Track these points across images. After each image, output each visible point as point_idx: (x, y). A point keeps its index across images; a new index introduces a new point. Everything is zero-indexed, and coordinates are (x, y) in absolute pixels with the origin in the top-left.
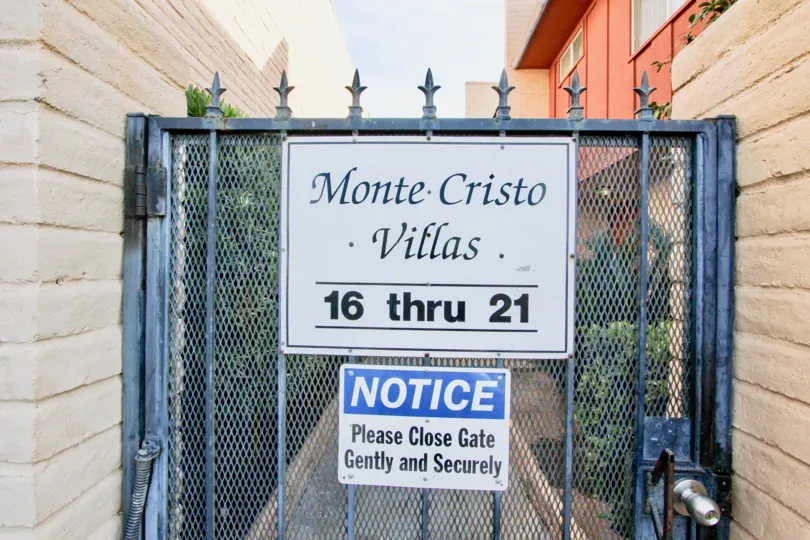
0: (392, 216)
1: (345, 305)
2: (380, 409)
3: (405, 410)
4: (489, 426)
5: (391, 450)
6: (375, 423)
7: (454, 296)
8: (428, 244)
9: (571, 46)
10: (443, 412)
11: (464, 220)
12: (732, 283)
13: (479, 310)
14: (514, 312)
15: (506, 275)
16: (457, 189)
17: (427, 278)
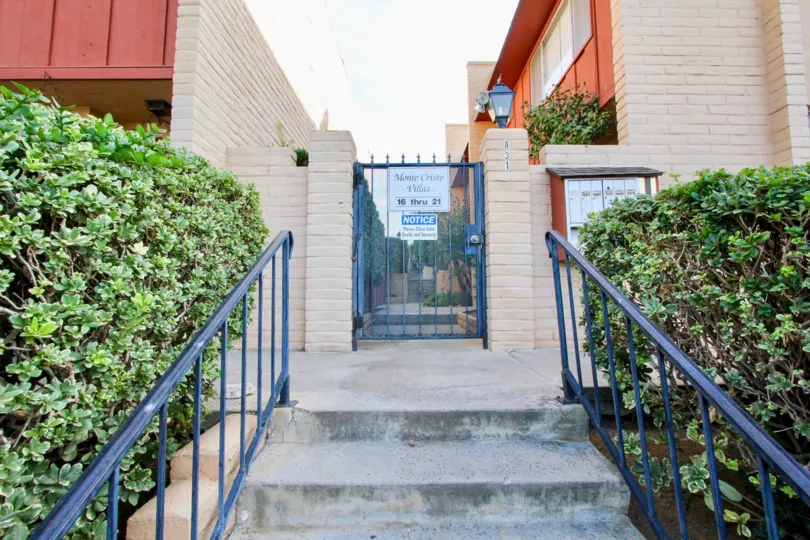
0: (411, 183)
1: (402, 201)
2: (410, 223)
3: (415, 223)
4: (433, 226)
5: (412, 232)
7: (425, 200)
8: (419, 189)
10: (423, 223)
11: (427, 183)
13: (430, 202)
14: (437, 202)
15: (435, 195)
16: (425, 177)
17: (419, 196)
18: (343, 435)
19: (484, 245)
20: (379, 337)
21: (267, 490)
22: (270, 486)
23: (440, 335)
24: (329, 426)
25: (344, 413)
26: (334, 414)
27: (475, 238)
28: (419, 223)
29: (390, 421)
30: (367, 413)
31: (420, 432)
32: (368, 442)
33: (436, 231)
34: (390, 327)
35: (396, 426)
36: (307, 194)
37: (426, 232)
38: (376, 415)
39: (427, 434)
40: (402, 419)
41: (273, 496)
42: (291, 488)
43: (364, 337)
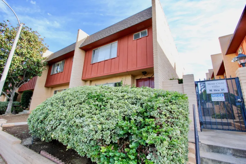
0: (213, 85)
1: (211, 90)
2: (214, 96)
3: (216, 96)
4: (223, 97)
5: (216, 99)
6: (214, 97)
7: (219, 89)
8: (216, 87)
9: (240, 49)
10: (219, 96)
11: (218, 85)
12: (240, 87)
13: (220, 90)
14: (223, 90)
15: (222, 88)
16: (217, 83)
17: (216, 88)
18: (215, 151)
19: (243, 102)
20: (209, 128)
21: (203, 158)
22: (204, 158)
23: (231, 130)
24: (211, 148)
25: (215, 146)
26: (212, 146)
27: (239, 100)
28: (218, 96)
29: (228, 150)
30: (221, 147)
31: (238, 154)
32: (223, 154)
33: (224, 98)
34: (212, 125)
35: (231, 152)
36: (183, 90)
37: (220, 99)
38: (224, 148)
39: (241, 156)
40: (232, 150)
41: (205, 160)
42: (209, 159)
43: (204, 128)
